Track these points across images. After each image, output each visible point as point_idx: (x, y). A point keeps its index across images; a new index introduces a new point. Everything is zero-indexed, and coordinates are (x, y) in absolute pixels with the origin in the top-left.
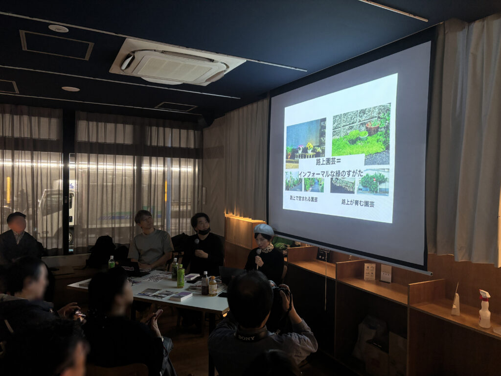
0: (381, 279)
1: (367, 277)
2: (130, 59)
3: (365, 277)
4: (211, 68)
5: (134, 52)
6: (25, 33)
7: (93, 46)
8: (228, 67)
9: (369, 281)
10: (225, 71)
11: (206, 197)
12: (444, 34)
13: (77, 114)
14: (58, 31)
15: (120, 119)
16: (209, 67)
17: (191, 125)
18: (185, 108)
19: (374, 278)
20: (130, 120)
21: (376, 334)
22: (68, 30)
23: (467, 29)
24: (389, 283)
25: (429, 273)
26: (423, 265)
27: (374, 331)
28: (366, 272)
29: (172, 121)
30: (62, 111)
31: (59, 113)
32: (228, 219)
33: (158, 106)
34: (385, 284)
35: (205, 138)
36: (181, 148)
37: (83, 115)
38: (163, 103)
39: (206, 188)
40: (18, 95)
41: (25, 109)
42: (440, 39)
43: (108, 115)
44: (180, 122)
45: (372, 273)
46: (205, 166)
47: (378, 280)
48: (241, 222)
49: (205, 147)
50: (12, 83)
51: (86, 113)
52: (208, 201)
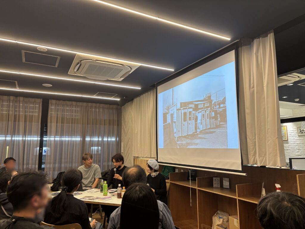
0: (224, 187)
1: (215, 186)
2: (79, 65)
3: (214, 186)
4: (122, 70)
5: (81, 61)
6: (25, 52)
7: (60, 58)
8: (131, 69)
9: (216, 188)
10: (130, 71)
11: (123, 148)
12: (241, 46)
13: (50, 101)
14: (42, 50)
15: (74, 103)
16: (121, 68)
17: (115, 106)
18: (111, 96)
19: (219, 186)
20: (80, 104)
21: (223, 221)
22: (47, 50)
23: (252, 43)
24: (228, 189)
25: (244, 174)
26: (241, 170)
27: (221, 220)
28: (214, 182)
29: (104, 105)
30: (42, 100)
31: (40, 101)
32: (135, 160)
33: (95, 95)
34: (225, 189)
35: (123, 113)
36: (109, 120)
37: (54, 101)
38: (98, 92)
39: (124, 143)
40: (18, 90)
41: (21, 99)
42: (240, 49)
43: (67, 101)
44: (109, 105)
45: (218, 183)
46: (122, 130)
47: (222, 187)
48: (143, 161)
49: (122, 119)
50: (15, 82)
51: (55, 100)
52: (124, 151)
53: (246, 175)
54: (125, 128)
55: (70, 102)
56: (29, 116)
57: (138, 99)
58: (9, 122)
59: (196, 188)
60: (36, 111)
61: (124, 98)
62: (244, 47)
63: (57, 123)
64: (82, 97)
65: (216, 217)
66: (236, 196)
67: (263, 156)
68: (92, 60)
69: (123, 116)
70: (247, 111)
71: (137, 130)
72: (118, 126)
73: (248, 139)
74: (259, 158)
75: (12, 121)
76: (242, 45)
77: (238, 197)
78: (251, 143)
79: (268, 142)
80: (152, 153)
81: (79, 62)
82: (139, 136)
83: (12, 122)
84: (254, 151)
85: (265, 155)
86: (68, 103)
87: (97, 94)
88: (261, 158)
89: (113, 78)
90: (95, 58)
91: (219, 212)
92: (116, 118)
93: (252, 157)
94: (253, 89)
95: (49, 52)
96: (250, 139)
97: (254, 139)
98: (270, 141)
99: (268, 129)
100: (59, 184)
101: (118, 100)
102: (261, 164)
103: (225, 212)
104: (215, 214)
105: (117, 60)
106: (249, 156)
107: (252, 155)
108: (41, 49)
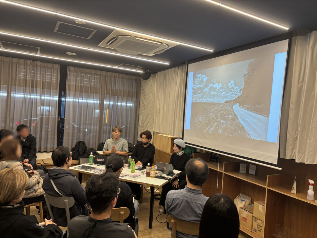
0: (250, 173)
1: (241, 171)
2: (114, 40)
3: (240, 171)
5: (118, 36)
6: (60, 23)
7: (96, 32)
8: (168, 47)
9: (242, 173)
10: (166, 49)
11: (142, 121)
12: (296, 36)
13: (68, 67)
14: (80, 23)
15: (93, 71)
16: (158, 46)
17: (134, 77)
18: (134, 68)
19: (245, 172)
20: (99, 72)
21: (245, 204)
22: (85, 23)
23: (309, 34)
24: (254, 175)
25: (280, 169)
26: (277, 164)
27: (244, 203)
28: (240, 168)
29: (123, 75)
30: (60, 66)
31: (58, 67)
32: (155, 135)
33: (119, 66)
34: (252, 175)
35: (142, 85)
36: (128, 91)
37: (72, 68)
38: (123, 64)
39: (142, 116)
40: (38, 55)
41: (39, 63)
42: (294, 38)
43: (86, 69)
44: (128, 75)
45: (244, 169)
46: (141, 103)
47: (247, 173)
48: (164, 137)
49: (142, 91)
50: (38, 49)
51: (74, 67)
52: (143, 124)
53: (281, 169)
54: (144, 101)
55: (89, 70)
56: (47, 82)
57: (162, 72)
58: (27, 88)
59: (223, 172)
60: (54, 78)
61: (148, 71)
62: (299, 37)
63: (75, 91)
64: (104, 67)
65: (238, 199)
66: (266, 186)
67: (302, 153)
68: (130, 36)
69: (143, 88)
70: (292, 106)
71: (159, 106)
72: (137, 98)
73: (288, 135)
74: (298, 155)
75: (30, 87)
76: (297, 34)
77: (268, 186)
78: (291, 138)
79: (310, 141)
80: (175, 131)
81: (116, 37)
82: (161, 112)
83: (30, 89)
84: (291, 147)
85: (305, 152)
86: (87, 70)
87: (120, 65)
88: (300, 155)
89: (146, 53)
90: (135, 34)
91: (241, 194)
92: (134, 90)
93: (290, 152)
94: (301, 84)
95: (87, 25)
96: (290, 135)
97: (294, 135)
98: (312, 140)
99: (312, 128)
100: (78, 153)
101: (141, 72)
102: (299, 161)
103: (246, 195)
104: (238, 197)
105: (157, 38)
106: (287, 151)
107: (289, 150)
108: (79, 21)
